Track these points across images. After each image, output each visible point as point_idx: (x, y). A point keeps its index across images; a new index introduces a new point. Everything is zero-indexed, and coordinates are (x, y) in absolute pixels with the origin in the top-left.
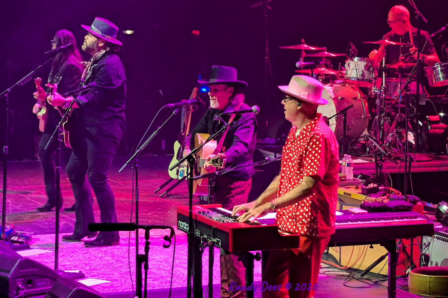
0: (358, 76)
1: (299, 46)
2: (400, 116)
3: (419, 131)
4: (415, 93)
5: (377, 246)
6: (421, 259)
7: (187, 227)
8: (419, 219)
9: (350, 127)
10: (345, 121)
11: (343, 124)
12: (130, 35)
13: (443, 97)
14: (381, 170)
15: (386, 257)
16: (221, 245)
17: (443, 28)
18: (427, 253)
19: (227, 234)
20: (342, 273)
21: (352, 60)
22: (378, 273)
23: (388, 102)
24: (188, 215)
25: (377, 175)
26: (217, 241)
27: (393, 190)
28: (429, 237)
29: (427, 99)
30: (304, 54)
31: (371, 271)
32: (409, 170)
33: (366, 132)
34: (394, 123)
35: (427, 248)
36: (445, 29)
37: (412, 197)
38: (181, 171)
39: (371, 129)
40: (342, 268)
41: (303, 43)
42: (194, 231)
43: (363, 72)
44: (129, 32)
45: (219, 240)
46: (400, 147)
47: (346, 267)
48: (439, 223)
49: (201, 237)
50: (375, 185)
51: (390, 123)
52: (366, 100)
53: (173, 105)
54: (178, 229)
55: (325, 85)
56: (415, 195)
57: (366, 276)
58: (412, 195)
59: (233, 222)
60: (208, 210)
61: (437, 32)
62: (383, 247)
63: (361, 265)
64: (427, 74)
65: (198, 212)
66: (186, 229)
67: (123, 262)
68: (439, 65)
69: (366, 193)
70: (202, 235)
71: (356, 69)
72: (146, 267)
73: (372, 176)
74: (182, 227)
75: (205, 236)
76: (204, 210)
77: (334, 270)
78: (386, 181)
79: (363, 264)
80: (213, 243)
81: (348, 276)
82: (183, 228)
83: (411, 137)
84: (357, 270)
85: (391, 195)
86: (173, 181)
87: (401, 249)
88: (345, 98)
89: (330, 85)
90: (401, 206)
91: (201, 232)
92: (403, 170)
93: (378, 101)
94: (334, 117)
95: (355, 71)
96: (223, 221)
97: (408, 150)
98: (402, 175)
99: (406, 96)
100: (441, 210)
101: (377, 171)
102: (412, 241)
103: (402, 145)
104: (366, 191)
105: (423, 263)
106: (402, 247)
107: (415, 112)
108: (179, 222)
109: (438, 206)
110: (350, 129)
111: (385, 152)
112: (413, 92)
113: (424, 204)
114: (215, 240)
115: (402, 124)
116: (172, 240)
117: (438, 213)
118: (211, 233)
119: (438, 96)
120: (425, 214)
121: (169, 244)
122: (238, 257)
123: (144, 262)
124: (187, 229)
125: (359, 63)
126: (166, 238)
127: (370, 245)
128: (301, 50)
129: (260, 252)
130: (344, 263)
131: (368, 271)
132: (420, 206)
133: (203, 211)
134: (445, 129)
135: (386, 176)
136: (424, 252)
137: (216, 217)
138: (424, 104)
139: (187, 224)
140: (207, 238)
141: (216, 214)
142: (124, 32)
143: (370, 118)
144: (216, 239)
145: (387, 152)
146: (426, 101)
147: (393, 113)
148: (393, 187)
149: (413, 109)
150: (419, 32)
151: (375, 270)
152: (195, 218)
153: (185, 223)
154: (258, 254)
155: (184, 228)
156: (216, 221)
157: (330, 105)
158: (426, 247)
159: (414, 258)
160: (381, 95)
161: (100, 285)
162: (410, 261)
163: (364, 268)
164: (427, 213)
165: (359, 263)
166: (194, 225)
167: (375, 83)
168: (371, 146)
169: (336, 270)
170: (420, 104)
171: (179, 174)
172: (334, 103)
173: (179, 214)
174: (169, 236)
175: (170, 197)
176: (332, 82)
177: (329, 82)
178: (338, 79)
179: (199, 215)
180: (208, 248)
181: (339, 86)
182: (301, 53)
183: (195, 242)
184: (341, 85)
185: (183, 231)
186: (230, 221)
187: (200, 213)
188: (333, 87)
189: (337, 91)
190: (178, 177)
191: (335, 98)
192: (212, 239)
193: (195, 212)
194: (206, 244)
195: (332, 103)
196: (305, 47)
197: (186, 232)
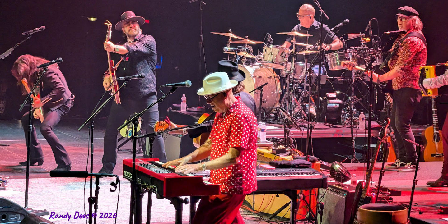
0: (273, 60)
1: (227, 34)
2: (305, 93)
3: (320, 105)
4: (317, 74)
5: (282, 195)
6: (317, 206)
7: (131, 176)
8: (316, 175)
9: (266, 100)
10: (261, 96)
11: (260, 98)
12: (94, 21)
13: (339, 79)
14: (288, 136)
15: (290, 204)
16: (157, 191)
17: (341, 24)
18: (322, 202)
19: (162, 182)
20: (255, 216)
21: (268, 47)
22: (282, 217)
23: (297, 81)
24: (132, 167)
25: (285, 139)
26: (154, 187)
27: (297, 151)
28: (324, 189)
29: (327, 80)
30: (231, 42)
31: (277, 215)
32: (310, 136)
33: (278, 105)
34: (301, 98)
35: (323, 197)
36: (342, 25)
37: (312, 158)
38: (130, 131)
39: (281, 102)
40: (255, 212)
41: (230, 32)
42: (136, 179)
43: (277, 56)
44: (93, 19)
45: (155, 187)
46: (304, 117)
47: (258, 211)
48: (333, 179)
49: (142, 184)
50: (284, 147)
51: (297, 98)
52: (279, 79)
53: (124, 78)
54: (123, 177)
56: (314, 156)
57: (273, 219)
58: (312, 156)
59: (167, 173)
60: (148, 163)
61: (336, 27)
62: (287, 196)
63: (269, 210)
64: (327, 59)
65: (140, 165)
67: (80, 203)
68: (337, 53)
69: (276, 153)
70: (142, 182)
71: (272, 55)
72: (96, 207)
73: (282, 139)
74: (126, 176)
75: (145, 184)
76: (145, 163)
77: (248, 213)
78: (292, 144)
79: (271, 209)
80: (151, 189)
81: (260, 218)
82: (128, 177)
83: (313, 110)
84: (266, 214)
85: (295, 155)
86: (123, 139)
87: (302, 198)
88: (262, 76)
89: (251, 66)
90: (302, 164)
91: (141, 180)
92: (305, 136)
93: (287, 81)
94: (253, 92)
95: (270, 56)
96: (159, 172)
97: (310, 120)
98: (304, 139)
99: (310, 77)
100: (335, 168)
101: (285, 136)
102: (311, 192)
103: (306, 116)
104: (276, 151)
105: (319, 210)
106: (302, 197)
107: (317, 90)
108: (125, 171)
109: (332, 165)
110: (266, 102)
111: (292, 121)
112: (316, 74)
113: (321, 163)
114: (152, 187)
115: (306, 99)
116: (118, 185)
117: (332, 170)
118: (149, 181)
119: (336, 78)
120: (322, 171)
121: (115, 189)
122: (170, 201)
123: (94, 203)
124: (130, 177)
125: (274, 49)
126: (113, 184)
127: (277, 194)
128: (228, 37)
129: (189, 197)
130: (256, 208)
131: (275, 215)
132: (318, 164)
133: (143, 164)
134: (340, 104)
135: (292, 139)
136: (320, 201)
137: (154, 169)
138: (325, 83)
139: (130, 174)
140: (147, 185)
141: (155, 166)
142: (89, 19)
143: (282, 94)
145: (293, 121)
146: (326, 81)
147: (300, 90)
148: (297, 149)
149: (316, 87)
150: (322, 26)
151: (280, 215)
152: (137, 169)
153: (129, 173)
154: (186, 199)
155: (129, 177)
156: (154, 172)
157: (250, 82)
158: (321, 197)
159: (312, 206)
160: (291, 75)
161: (60, 221)
162: (309, 208)
163: (272, 212)
164: (323, 170)
165: (268, 208)
166: (137, 176)
167: (286, 65)
168: (281, 116)
169: (250, 213)
170: (321, 83)
171: (129, 133)
172: (253, 81)
173: (124, 165)
174: (115, 182)
175: (120, 152)
176: (252, 64)
177: (249, 64)
178: (257, 62)
179: (141, 166)
180: (148, 193)
181: (258, 67)
182: (228, 40)
183: (137, 188)
184: (259, 66)
185: (128, 179)
186: (166, 172)
187: (142, 165)
188: (253, 68)
189: (256, 71)
190: (127, 136)
191: (254, 77)
192: (150, 186)
193: (137, 164)
194: (145, 189)
195: (252, 81)
196: (231, 35)
197: (129, 180)
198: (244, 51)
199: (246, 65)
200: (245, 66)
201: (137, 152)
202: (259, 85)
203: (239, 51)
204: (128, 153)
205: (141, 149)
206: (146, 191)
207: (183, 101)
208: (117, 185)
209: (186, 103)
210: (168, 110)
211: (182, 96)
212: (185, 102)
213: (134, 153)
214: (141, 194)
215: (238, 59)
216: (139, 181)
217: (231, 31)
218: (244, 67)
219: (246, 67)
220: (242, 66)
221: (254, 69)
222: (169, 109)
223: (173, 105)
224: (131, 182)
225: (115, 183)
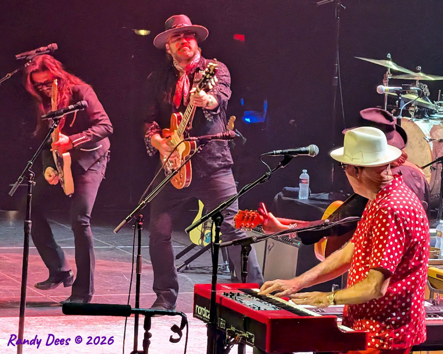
1: (384, 61)
7: (208, 314)
12: (144, 36)
16: (255, 341)
19: (263, 326)
24: (210, 298)
26: (249, 335)
30: (389, 76)
38: (207, 234)
41: (388, 59)
42: (217, 321)
44: (143, 32)
45: (251, 334)
49: (227, 329)
54: (194, 316)
55: (417, 120)
59: (273, 309)
60: (239, 291)
65: (225, 294)
66: (205, 317)
70: (227, 326)
74: (200, 314)
75: (233, 329)
80: (244, 338)
82: (202, 316)
86: (195, 247)
89: (425, 121)
91: (226, 322)
94: (429, 167)
96: (259, 308)
108: (197, 306)
114: (246, 335)
116: (184, 331)
118: (241, 324)
121: (178, 337)
124: (207, 317)
126: (175, 329)
128: (385, 69)
133: (231, 293)
137: (249, 302)
139: (207, 310)
140: (236, 331)
141: (250, 297)
142: (136, 32)
144: (248, 333)
152: (219, 303)
153: (204, 309)
155: (204, 315)
156: (249, 307)
157: (423, 150)
166: (218, 314)
171: (205, 238)
172: (430, 147)
173: (196, 296)
174: (179, 325)
175: (189, 271)
176: (427, 116)
177: (423, 117)
178: (436, 112)
179: (225, 297)
180: (237, 345)
181: (438, 122)
182: (386, 73)
183: (218, 337)
184: (440, 121)
185: (202, 320)
186: (270, 307)
187: (227, 295)
188: (429, 124)
189: (434, 129)
190: (202, 243)
191: (431, 140)
192: (241, 333)
193: (220, 293)
194: (233, 339)
195: (427, 147)
196: (391, 65)
197: (205, 321)
198: (413, 93)
199: (417, 118)
200: (414, 120)
201: (219, 272)
202: (439, 154)
203: (404, 93)
204: (203, 273)
205: (227, 267)
206: (235, 342)
207: (303, 181)
208: (182, 331)
209: (308, 185)
210: (276, 197)
211: (302, 173)
212: (307, 183)
213: (215, 273)
214: (226, 347)
215: (402, 108)
216: (222, 323)
217: (390, 57)
218: (413, 122)
219: (416, 122)
220: (409, 121)
221: (432, 126)
222: (277, 195)
223: (285, 189)
224: (209, 326)
225: (179, 327)
